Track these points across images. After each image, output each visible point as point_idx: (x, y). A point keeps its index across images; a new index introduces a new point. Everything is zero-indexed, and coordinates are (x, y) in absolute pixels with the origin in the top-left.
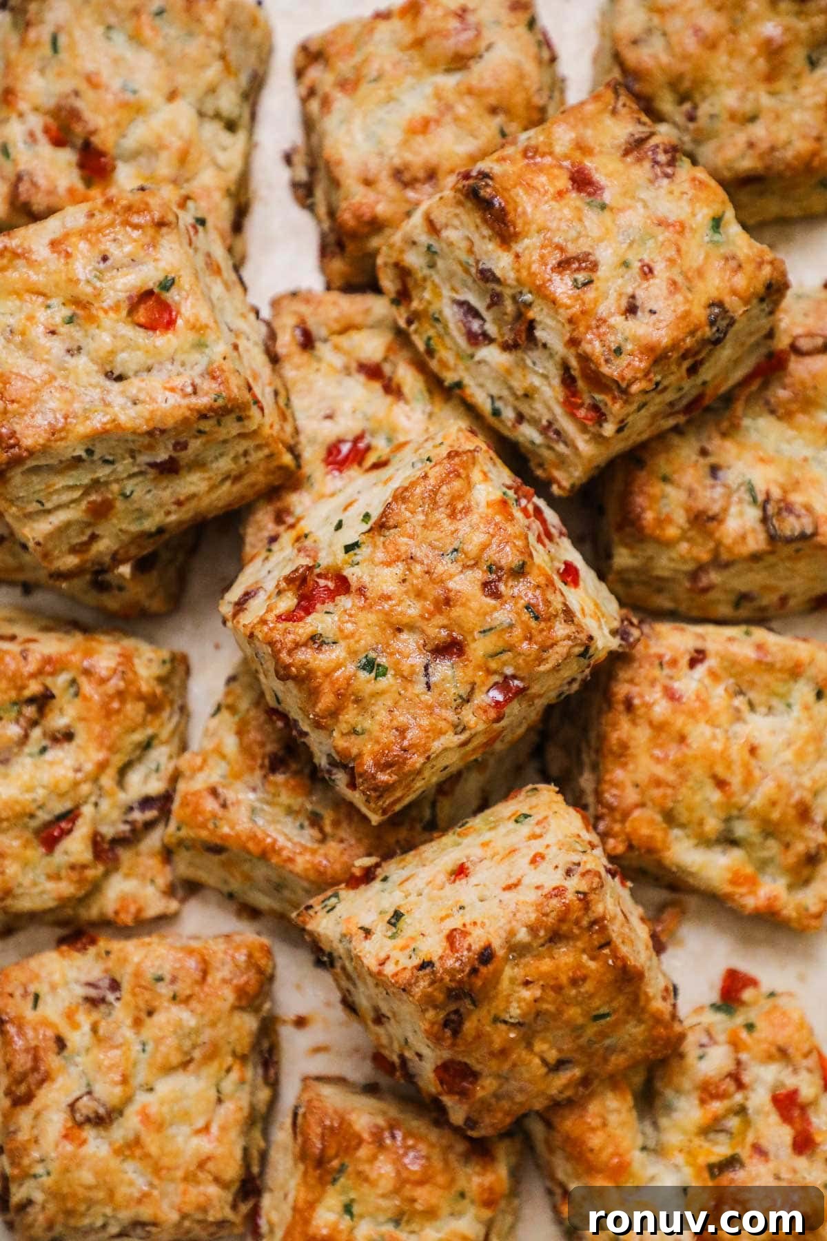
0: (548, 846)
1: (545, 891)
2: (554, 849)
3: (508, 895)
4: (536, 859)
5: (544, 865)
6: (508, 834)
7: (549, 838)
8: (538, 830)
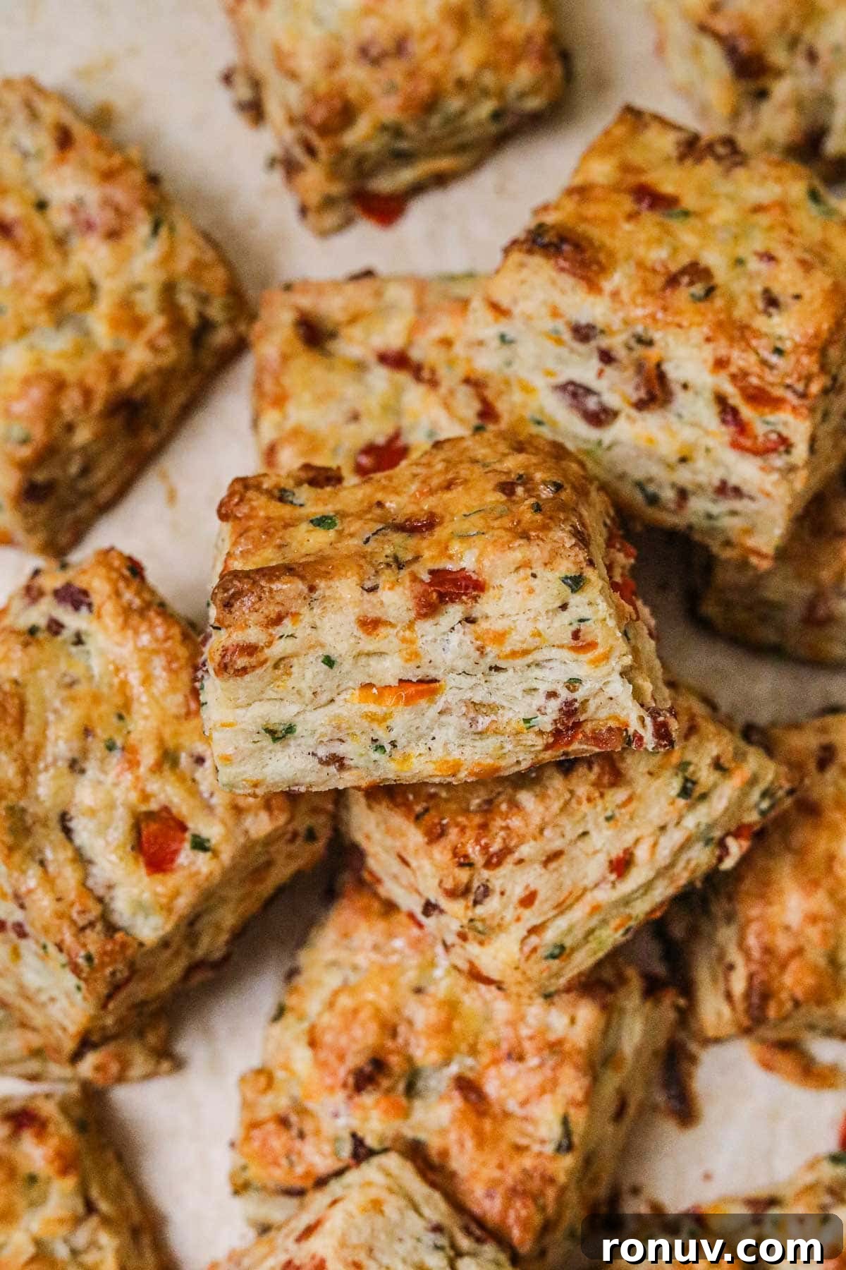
0: (518, 919)
1: (510, 859)
2: (509, 915)
3: (557, 844)
4: (528, 900)
5: (518, 892)
6: (570, 930)
7: (519, 931)
8: (534, 940)
